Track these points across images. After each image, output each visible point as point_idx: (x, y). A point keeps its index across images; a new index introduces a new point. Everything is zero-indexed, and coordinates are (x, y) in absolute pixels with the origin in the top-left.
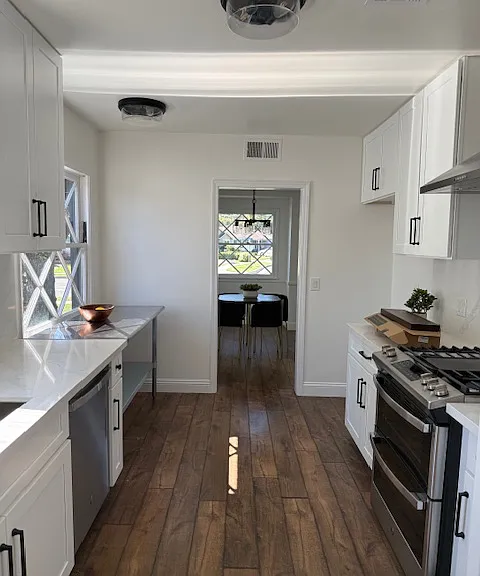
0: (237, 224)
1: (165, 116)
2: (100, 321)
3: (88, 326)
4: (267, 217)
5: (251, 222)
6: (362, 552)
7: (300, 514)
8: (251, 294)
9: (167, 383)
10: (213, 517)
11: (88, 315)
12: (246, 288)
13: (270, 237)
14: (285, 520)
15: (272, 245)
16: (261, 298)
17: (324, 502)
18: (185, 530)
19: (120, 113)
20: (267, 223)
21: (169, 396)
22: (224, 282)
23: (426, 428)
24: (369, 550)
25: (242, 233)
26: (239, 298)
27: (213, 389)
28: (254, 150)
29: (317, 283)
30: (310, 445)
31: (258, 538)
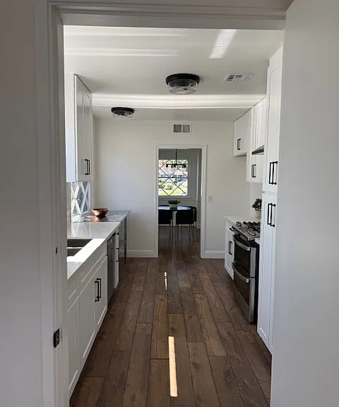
0: (167, 166)
1: (134, 115)
2: (102, 216)
3: (97, 219)
4: (183, 162)
5: (175, 165)
6: (228, 310)
7: (201, 298)
8: (174, 206)
9: (131, 252)
10: (162, 299)
11: (97, 213)
12: (171, 203)
13: (186, 173)
14: (194, 300)
15: (187, 178)
16: (179, 208)
17: (211, 295)
18: (150, 304)
19: (112, 114)
20: (184, 166)
21: (132, 259)
22: (162, 200)
23: (248, 249)
24: (231, 309)
25: (169, 171)
26: (168, 208)
27: (156, 255)
28: (177, 129)
29: (211, 198)
30: (206, 277)
31: (182, 305)
